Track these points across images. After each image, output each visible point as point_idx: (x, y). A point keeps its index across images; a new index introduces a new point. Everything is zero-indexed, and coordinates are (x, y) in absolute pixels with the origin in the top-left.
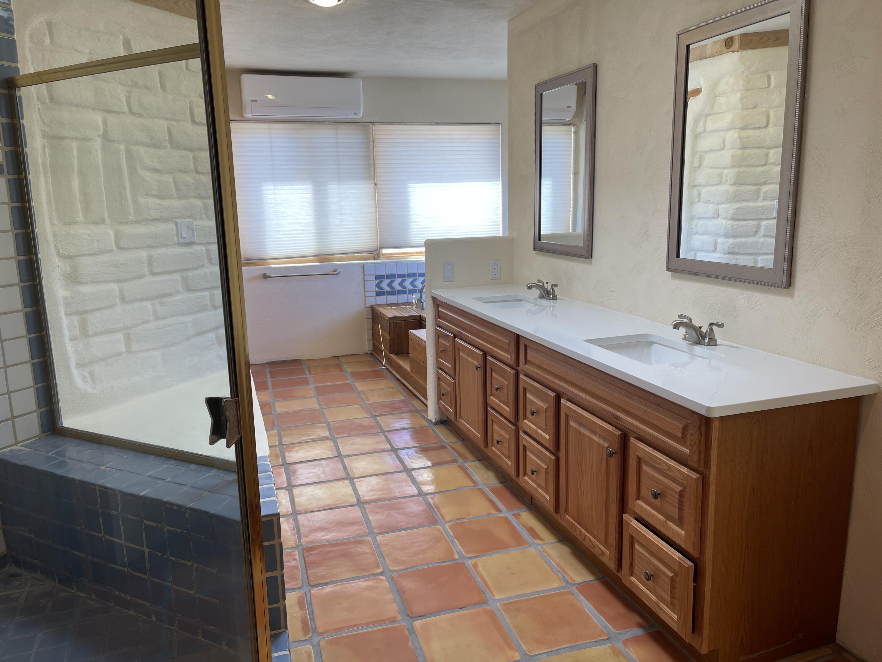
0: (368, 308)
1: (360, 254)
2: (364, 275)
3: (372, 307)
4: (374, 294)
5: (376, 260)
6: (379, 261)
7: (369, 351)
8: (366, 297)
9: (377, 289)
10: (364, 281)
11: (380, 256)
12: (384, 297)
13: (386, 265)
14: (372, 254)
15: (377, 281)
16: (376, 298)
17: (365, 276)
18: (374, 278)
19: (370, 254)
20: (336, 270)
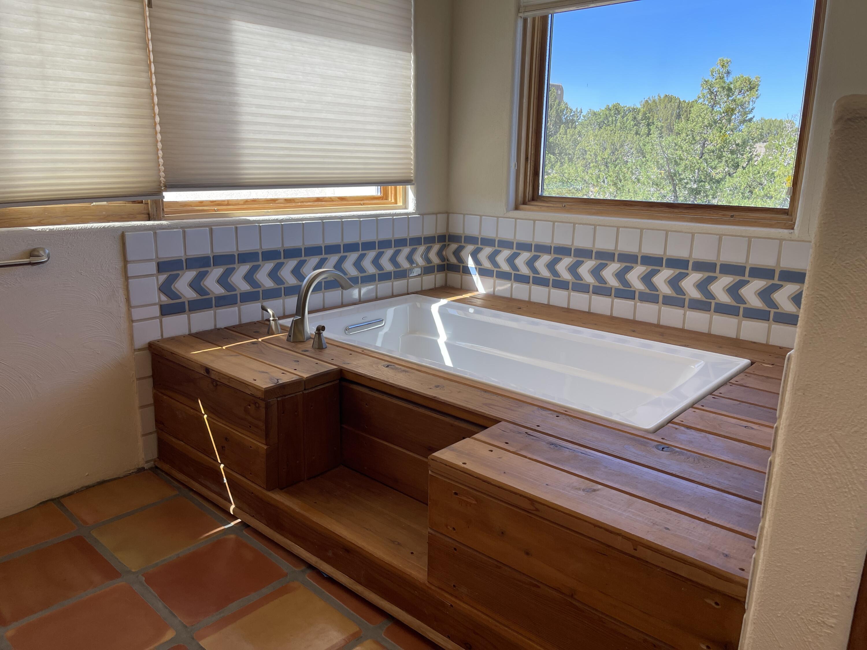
0: (139, 350)
1: (105, 203)
2: (125, 261)
3: (152, 347)
4: (156, 311)
5: (155, 220)
6: (164, 222)
7: (147, 462)
8: (133, 321)
9: (164, 298)
10: (127, 278)
11: (163, 210)
12: (182, 318)
13: (184, 232)
14: (142, 202)
15: (163, 277)
16: (161, 322)
17: (129, 266)
18: (152, 268)
19: (134, 202)
20: (34, 250)
